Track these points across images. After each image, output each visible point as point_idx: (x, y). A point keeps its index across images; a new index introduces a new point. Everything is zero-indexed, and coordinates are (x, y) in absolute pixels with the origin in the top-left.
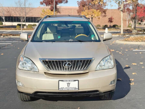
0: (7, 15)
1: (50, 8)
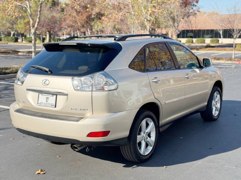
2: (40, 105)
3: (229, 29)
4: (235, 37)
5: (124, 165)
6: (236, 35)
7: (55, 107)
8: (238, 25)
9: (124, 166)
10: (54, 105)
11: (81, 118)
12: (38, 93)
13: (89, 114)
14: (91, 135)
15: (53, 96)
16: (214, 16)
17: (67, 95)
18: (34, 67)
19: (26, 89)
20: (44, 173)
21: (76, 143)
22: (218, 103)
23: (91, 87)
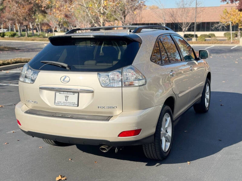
0: (170, 20)
1: (238, 7)
2: (58, 104)
3: (171, 22)
4: (184, 30)
5: (147, 163)
6: (184, 28)
7: (78, 106)
8: (186, 19)
9: (146, 165)
10: (76, 103)
11: (110, 116)
12: (54, 92)
13: (118, 112)
14: (122, 134)
15: (74, 94)
16: (157, 10)
17: (92, 92)
18: (46, 63)
19: (39, 88)
20: (66, 179)
21: (105, 144)
22: (208, 94)
23: (120, 83)
